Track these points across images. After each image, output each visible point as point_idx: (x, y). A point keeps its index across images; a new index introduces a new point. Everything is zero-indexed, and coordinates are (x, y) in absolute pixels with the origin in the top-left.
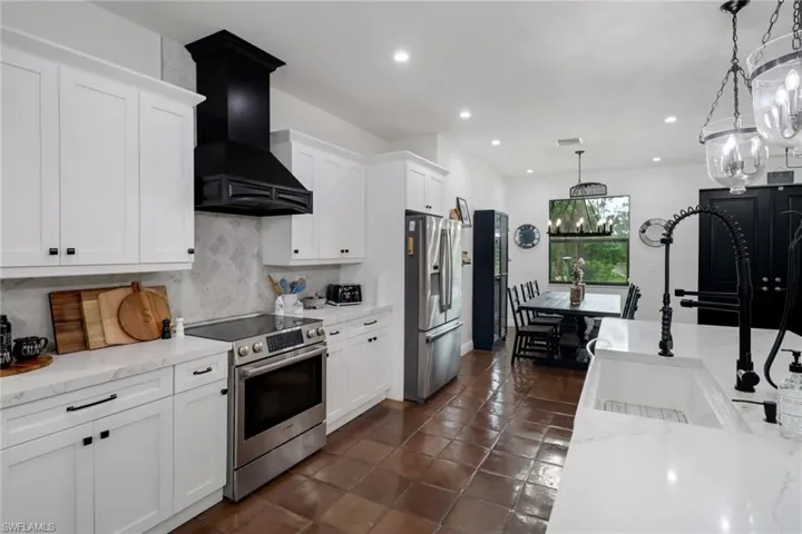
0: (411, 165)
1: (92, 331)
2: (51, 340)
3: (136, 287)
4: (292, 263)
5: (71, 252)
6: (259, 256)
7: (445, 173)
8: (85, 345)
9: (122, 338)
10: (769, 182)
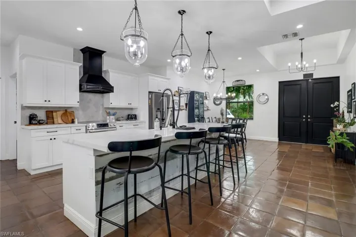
0: (150, 77)
1: (55, 120)
2: (46, 121)
3: (66, 111)
4: (110, 107)
5: (49, 101)
6: (103, 105)
7: (169, 79)
8: (53, 123)
9: (62, 122)
10: (304, 78)
